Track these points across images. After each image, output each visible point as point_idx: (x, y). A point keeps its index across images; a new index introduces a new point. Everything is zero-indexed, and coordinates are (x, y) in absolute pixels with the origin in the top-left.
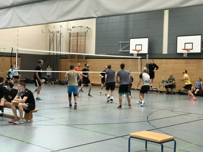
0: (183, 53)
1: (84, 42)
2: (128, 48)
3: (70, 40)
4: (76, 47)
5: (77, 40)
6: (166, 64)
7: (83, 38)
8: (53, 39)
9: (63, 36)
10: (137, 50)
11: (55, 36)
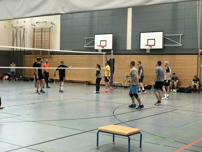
0: (146, 49)
1: (48, 38)
2: (93, 44)
3: (34, 36)
4: (40, 43)
5: (42, 36)
6: (130, 60)
7: (47, 33)
8: (16, 35)
9: (26, 31)
10: (101, 46)
11: (18, 32)
